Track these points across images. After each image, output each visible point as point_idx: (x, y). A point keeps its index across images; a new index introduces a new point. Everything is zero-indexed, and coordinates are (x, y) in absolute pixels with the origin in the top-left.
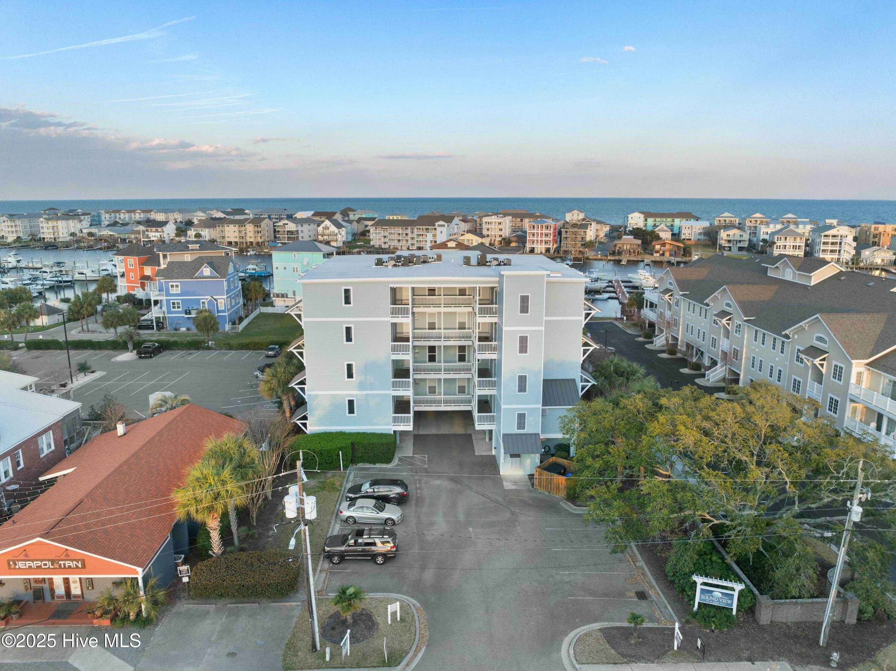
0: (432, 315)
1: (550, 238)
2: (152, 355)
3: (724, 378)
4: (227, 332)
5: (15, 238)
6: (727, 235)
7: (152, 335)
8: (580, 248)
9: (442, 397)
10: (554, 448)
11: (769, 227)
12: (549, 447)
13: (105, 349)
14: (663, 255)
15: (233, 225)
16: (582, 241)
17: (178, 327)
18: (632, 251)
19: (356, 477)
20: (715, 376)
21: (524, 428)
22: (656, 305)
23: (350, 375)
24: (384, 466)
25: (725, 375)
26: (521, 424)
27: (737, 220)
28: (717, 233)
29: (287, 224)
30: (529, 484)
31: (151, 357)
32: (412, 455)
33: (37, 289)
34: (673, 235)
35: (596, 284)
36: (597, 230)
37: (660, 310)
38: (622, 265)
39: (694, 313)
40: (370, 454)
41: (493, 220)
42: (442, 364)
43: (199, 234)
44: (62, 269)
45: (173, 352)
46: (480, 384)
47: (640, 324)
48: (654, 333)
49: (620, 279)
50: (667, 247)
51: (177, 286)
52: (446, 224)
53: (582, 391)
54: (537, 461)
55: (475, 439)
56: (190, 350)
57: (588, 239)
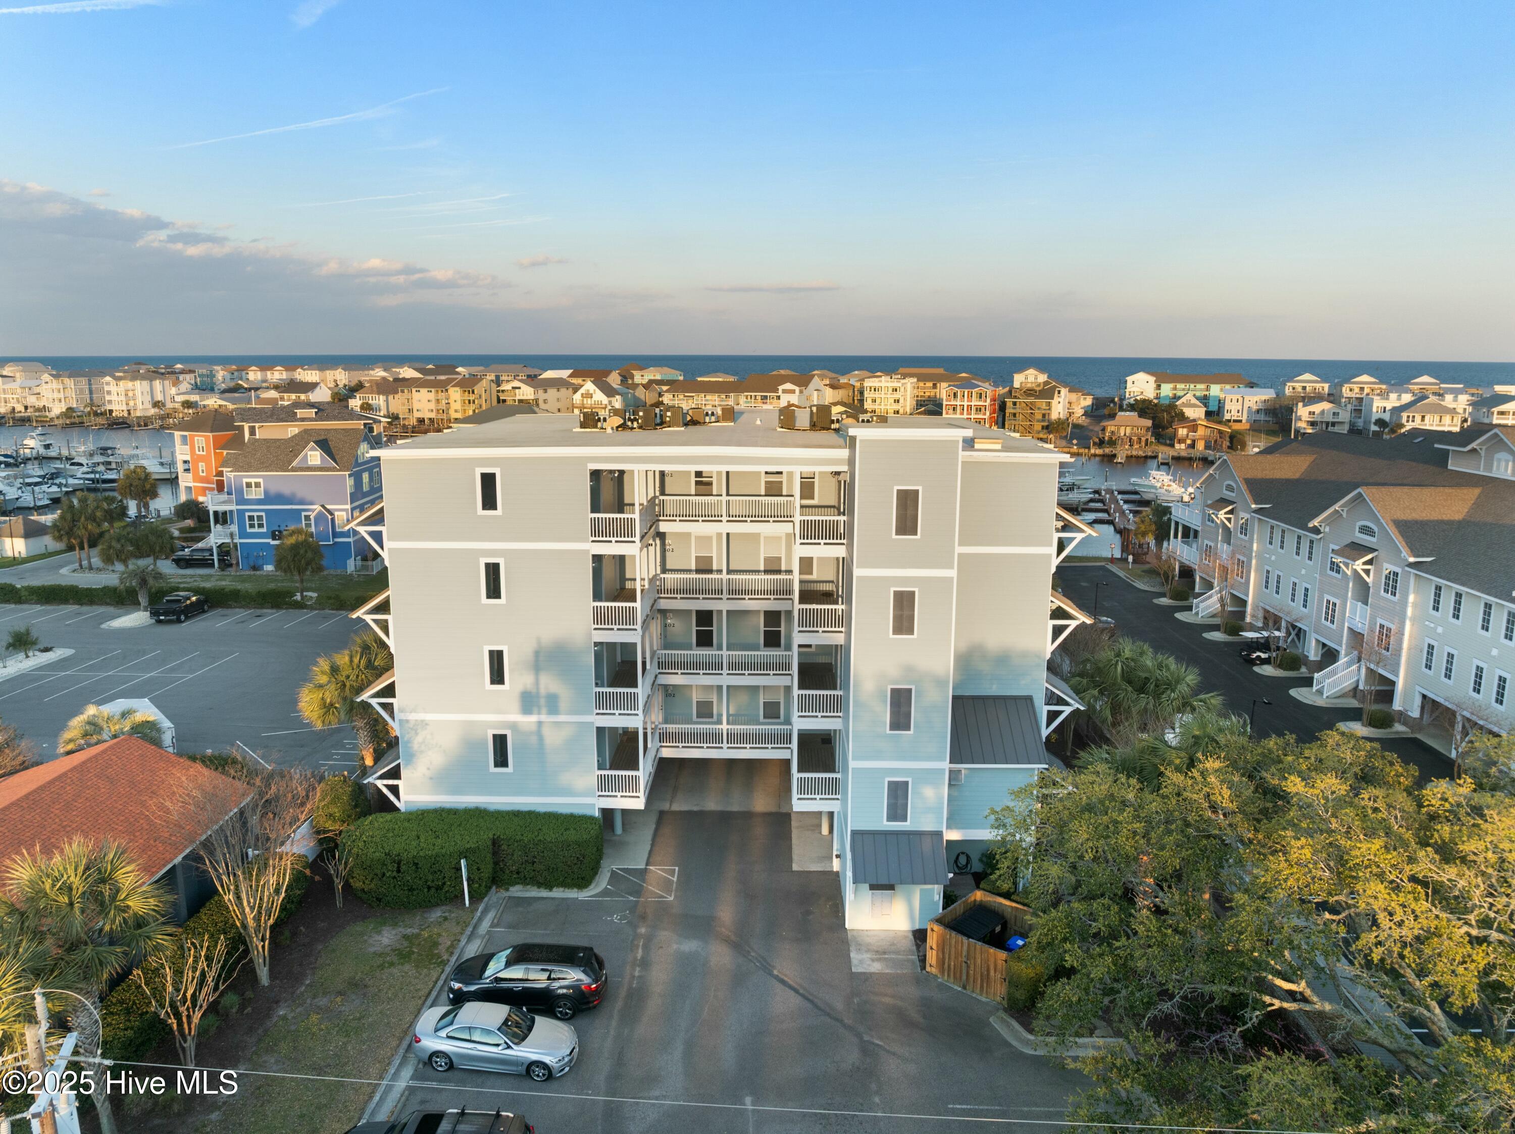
0: (704, 540)
1: (985, 414)
2: (183, 617)
3: (1356, 689)
4: (351, 575)
5: (64, 410)
6: (1310, 413)
7: (208, 577)
8: (1039, 432)
9: (724, 727)
10: (981, 860)
11: (1387, 399)
12: (968, 857)
13: (102, 604)
14: (1193, 446)
15: (426, 390)
16: (1043, 421)
17: (260, 562)
18: (1135, 438)
19: (497, 925)
20: (1335, 684)
21: (904, 818)
22: (1196, 532)
23: (497, 676)
24: (573, 894)
25: (1358, 681)
26: (897, 810)
27: (1326, 386)
28: (1290, 410)
29: (519, 388)
30: (915, 958)
31: (179, 621)
32: (643, 867)
33: (48, 493)
34: (1208, 414)
35: (1070, 496)
36: (1070, 403)
37: (1206, 542)
38: (1117, 463)
39: (1282, 547)
40: (537, 866)
41: (883, 384)
42: (725, 653)
43: (367, 404)
44: (111, 459)
45: (229, 611)
46: (806, 705)
47: (1160, 573)
48: (1194, 588)
49: (1114, 488)
50: (1201, 432)
51: (257, 485)
52: (797, 389)
53: (1048, 725)
54: (936, 897)
55: (798, 827)
56: (262, 608)
57: (1054, 416)
